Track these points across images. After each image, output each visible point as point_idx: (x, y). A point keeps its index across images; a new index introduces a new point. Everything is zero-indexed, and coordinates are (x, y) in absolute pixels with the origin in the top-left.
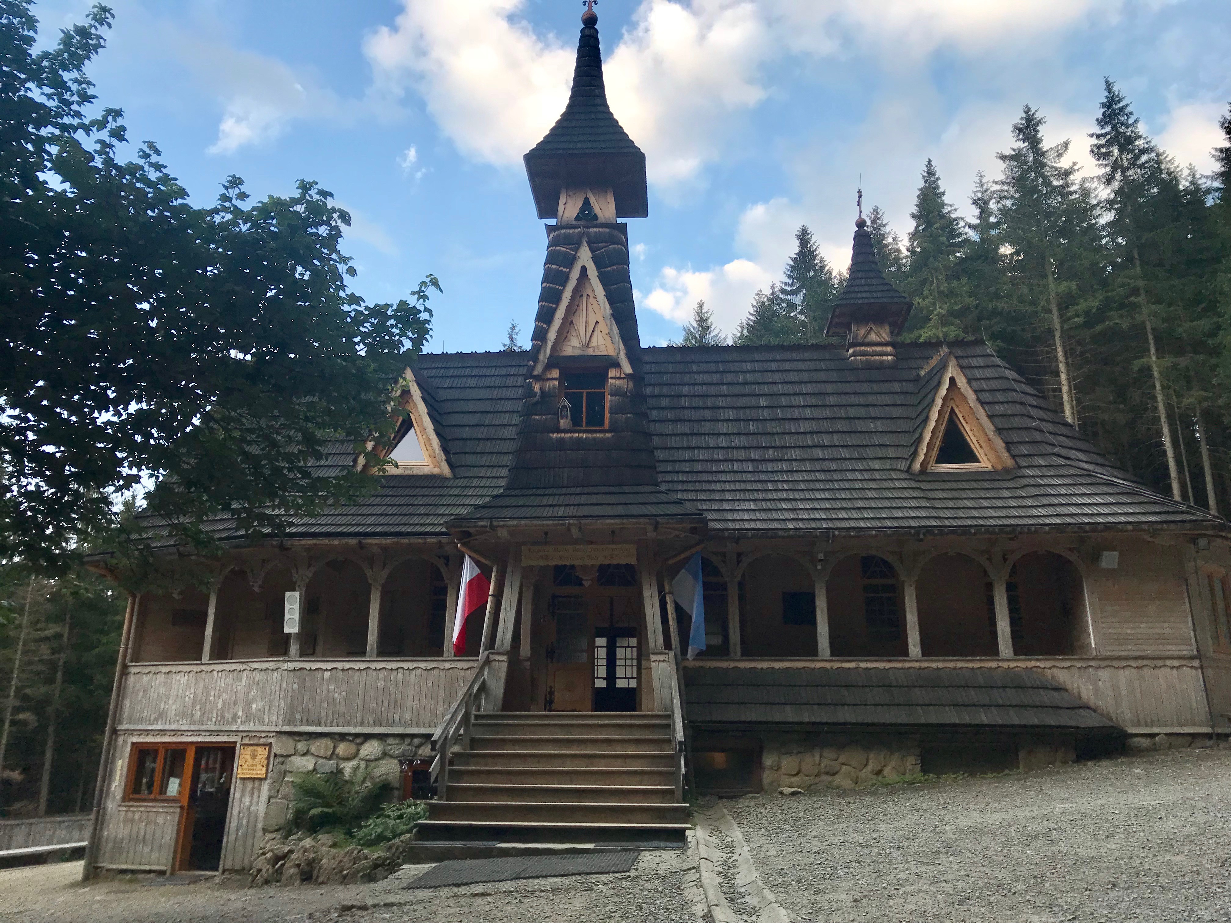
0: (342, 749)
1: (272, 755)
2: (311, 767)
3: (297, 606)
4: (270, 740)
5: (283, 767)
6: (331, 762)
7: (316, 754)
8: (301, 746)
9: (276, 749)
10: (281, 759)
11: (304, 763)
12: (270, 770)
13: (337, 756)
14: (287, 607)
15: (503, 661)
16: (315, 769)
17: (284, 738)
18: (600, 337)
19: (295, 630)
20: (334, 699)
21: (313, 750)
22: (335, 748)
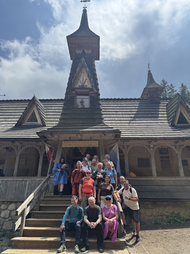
0: (3, 206)
13: (1, 209)
20: (2, 190)
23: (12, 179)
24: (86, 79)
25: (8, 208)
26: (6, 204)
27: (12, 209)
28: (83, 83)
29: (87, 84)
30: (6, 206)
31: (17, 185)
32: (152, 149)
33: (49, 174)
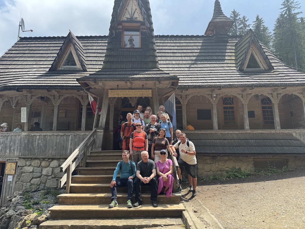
0: (44, 164)
1: (17, 166)
2: (31, 170)
3: (25, 113)
4: (17, 161)
5: (21, 171)
6: (39, 168)
7: (34, 165)
8: (28, 163)
9: (18, 164)
10: (20, 168)
11: (29, 169)
12: (16, 171)
13: (42, 166)
14: (22, 113)
15: (102, 132)
16: (33, 171)
17: (22, 160)
18: (137, 14)
19: (25, 121)
20: (41, 146)
21: (32, 164)
22: (41, 163)
23: (51, 134)
24: (136, 9)
25: (49, 165)
26: (47, 161)
27: (55, 166)
28: (132, 14)
29: (137, 16)
30: (47, 164)
31: (58, 140)
32: (214, 99)
33: (95, 128)
